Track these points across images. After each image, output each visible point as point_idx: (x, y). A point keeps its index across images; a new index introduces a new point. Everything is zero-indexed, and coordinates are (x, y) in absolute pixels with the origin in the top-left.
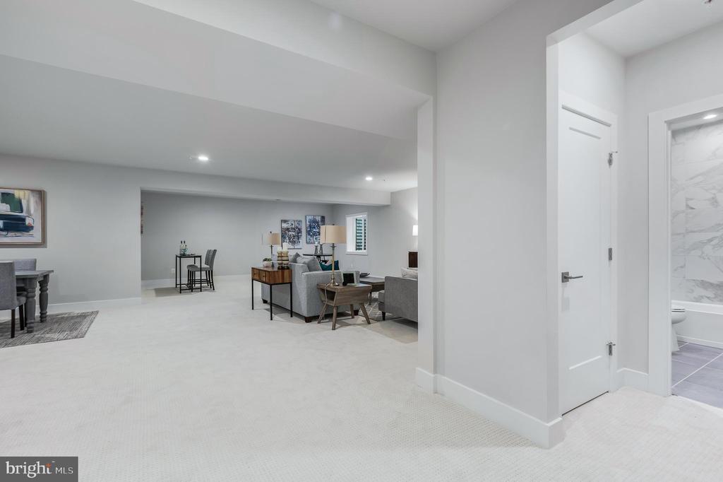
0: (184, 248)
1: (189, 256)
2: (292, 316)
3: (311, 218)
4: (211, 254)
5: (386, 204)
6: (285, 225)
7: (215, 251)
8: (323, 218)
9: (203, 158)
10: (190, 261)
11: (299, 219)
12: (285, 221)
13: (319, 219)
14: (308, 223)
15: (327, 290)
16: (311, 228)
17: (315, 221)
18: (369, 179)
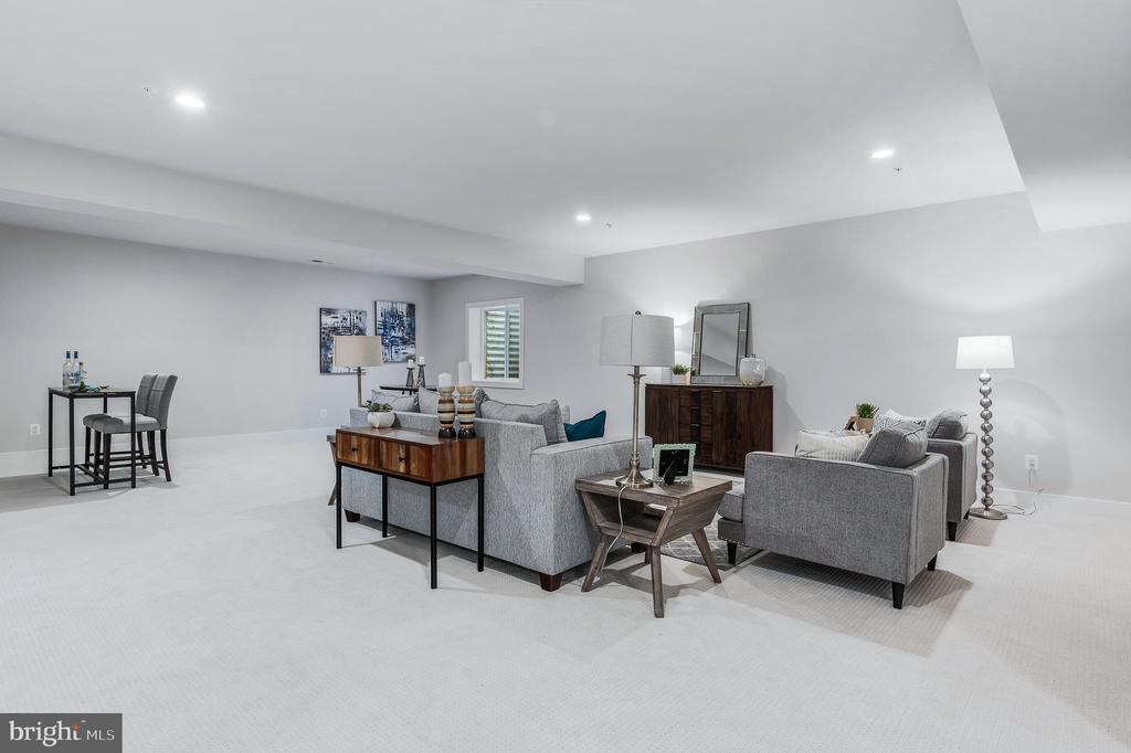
0: (76, 370)
1: (95, 395)
2: (480, 569)
3: (387, 306)
4: (160, 387)
5: (573, 280)
6: (328, 321)
7: (172, 380)
8: (411, 307)
9: (189, 101)
10: (92, 407)
11: (359, 308)
12: (329, 312)
13: (402, 309)
14: (379, 318)
15: (622, 500)
16: (385, 328)
17: (394, 314)
18: (583, 218)
